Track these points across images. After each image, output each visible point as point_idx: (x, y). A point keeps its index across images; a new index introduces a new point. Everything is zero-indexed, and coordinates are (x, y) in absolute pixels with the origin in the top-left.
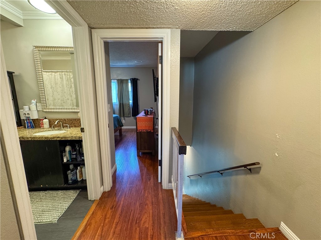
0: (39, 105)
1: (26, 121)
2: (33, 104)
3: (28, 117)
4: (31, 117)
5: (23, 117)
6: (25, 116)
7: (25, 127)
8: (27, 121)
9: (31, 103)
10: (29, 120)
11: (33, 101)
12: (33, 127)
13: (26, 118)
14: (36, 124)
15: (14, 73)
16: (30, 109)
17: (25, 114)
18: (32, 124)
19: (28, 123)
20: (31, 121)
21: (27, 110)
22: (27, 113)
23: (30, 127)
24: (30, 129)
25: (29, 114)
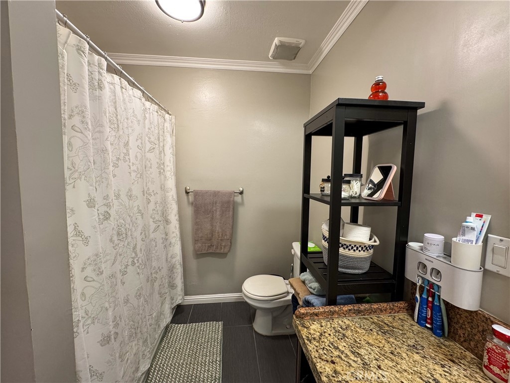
0: (501, 244)
1: (421, 296)
2: (472, 236)
3: (432, 285)
4: (442, 290)
5: (412, 274)
6: (419, 272)
7: (411, 310)
8: (425, 297)
9: (461, 229)
10: (432, 295)
11: (473, 221)
12: (443, 332)
13: (423, 283)
14: (457, 326)
15: (422, 105)
16: (447, 251)
17: (425, 266)
18: (442, 318)
19: (427, 305)
20: (439, 306)
21: (434, 255)
22: (433, 269)
23: (428, 326)
24: (426, 331)
25: (438, 272)
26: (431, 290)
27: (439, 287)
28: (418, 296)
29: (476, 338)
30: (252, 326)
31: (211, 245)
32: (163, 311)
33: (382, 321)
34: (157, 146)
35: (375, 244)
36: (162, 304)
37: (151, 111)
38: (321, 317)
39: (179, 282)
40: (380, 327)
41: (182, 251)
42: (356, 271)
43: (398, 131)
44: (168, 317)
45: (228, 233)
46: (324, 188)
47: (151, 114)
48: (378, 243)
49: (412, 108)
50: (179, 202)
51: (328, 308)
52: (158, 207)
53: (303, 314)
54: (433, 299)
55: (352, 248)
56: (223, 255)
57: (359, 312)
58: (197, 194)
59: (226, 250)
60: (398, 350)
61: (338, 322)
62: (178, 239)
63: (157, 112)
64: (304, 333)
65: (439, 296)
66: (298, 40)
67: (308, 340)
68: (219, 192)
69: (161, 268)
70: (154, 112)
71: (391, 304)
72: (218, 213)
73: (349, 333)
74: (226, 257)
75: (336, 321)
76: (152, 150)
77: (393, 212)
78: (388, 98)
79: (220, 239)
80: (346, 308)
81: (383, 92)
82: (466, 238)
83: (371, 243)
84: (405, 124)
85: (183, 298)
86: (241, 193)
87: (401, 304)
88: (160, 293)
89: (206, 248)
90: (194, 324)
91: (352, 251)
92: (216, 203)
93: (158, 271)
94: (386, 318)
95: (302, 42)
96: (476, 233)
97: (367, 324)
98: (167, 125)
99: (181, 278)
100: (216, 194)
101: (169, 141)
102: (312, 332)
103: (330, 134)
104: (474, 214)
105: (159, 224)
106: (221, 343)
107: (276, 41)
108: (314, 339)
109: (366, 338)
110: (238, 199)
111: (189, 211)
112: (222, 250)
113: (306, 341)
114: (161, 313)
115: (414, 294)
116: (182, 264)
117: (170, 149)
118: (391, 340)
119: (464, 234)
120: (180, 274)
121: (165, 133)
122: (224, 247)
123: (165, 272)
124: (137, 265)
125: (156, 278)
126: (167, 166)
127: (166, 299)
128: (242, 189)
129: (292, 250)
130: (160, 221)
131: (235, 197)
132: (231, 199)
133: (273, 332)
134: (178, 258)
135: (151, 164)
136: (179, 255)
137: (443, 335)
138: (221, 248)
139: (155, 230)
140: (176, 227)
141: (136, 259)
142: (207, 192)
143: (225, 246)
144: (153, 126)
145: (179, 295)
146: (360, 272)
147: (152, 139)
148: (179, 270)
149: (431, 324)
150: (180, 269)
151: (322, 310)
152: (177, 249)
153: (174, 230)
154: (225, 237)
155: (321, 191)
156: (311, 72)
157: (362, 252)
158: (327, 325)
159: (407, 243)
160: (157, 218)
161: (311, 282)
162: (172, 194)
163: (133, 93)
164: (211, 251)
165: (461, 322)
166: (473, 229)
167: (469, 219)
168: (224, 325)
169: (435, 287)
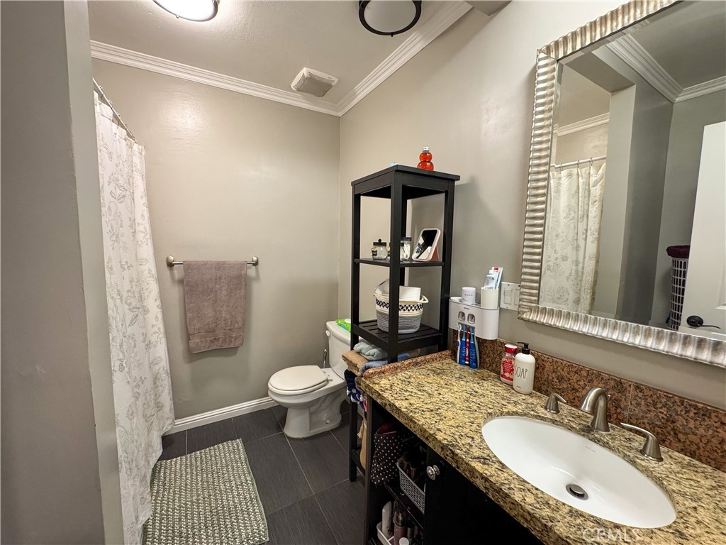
0: (508, 289)
1: (461, 340)
2: (492, 284)
3: (468, 328)
4: (476, 330)
5: (455, 324)
6: (460, 320)
7: (454, 356)
8: (464, 340)
9: (485, 280)
10: (469, 336)
11: (494, 274)
12: (477, 364)
13: (462, 329)
14: (485, 357)
15: (458, 178)
16: (478, 300)
17: (463, 314)
18: (476, 353)
19: (466, 346)
20: (474, 344)
21: (470, 304)
22: (469, 315)
23: (467, 363)
24: (466, 367)
25: (473, 316)
26: (468, 331)
27: (473, 328)
28: (459, 340)
29: (496, 360)
30: (283, 433)
31: (215, 339)
32: (151, 442)
33: (435, 367)
34: (128, 192)
35: (424, 302)
36: (149, 431)
37: (118, 137)
38: (387, 374)
39: (166, 399)
40: (435, 372)
41: (168, 353)
42: (410, 331)
43: (441, 198)
44: (158, 450)
45: (239, 319)
46: (376, 251)
47: (118, 143)
48: (427, 301)
49: (451, 179)
50: (160, 280)
51: (392, 365)
52: (134, 287)
53: (372, 373)
54: (470, 339)
55: (407, 308)
56: (232, 351)
57: (417, 364)
58: (188, 267)
59: (237, 343)
60: (450, 382)
61: (401, 375)
62: (161, 335)
63: (125, 140)
64: (376, 388)
65: (474, 336)
66: (330, 76)
67: (382, 391)
68: (224, 263)
69: (143, 379)
70: (121, 140)
71: (439, 353)
72: (224, 292)
73: (412, 380)
74: (236, 353)
75: (399, 374)
76: (122, 199)
77: (439, 270)
78: (433, 169)
79: (228, 328)
80: (406, 362)
81: (429, 162)
82: (489, 286)
83: (422, 301)
84: (446, 193)
85: (173, 421)
86: (256, 264)
87: (447, 352)
88: (144, 416)
89: (208, 344)
90: (198, 452)
91: (407, 311)
92: (220, 278)
93: (140, 383)
94: (437, 365)
95: (335, 80)
96: (495, 281)
97: (424, 371)
98: (136, 160)
99: (170, 393)
100: (220, 266)
101: (140, 185)
102: (383, 385)
103: (388, 196)
104: (493, 268)
105: (137, 313)
106: (246, 461)
107: (304, 71)
108: (387, 389)
109: (426, 380)
110: (252, 272)
111: (175, 293)
112: (232, 344)
113: (381, 392)
114: (149, 445)
115: (457, 339)
116: (169, 371)
117: (142, 198)
118: (444, 377)
119: (488, 284)
120: (167, 387)
121: (134, 173)
122: (235, 340)
123: (148, 384)
124: (126, 369)
125: (139, 393)
126: (139, 224)
127: (154, 424)
128: (255, 259)
129: (327, 331)
130: (139, 308)
131: (248, 270)
132: (243, 272)
133: (311, 431)
134: (164, 363)
135: (121, 221)
136: (164, 358)
137: (476, 367)
138: (231, 341)
139: (132, 323)
140: (157, 317)
141: (125, 361)
142: (205, 264)
143: (236, 338)
144: (121, 161)
145: (168, 419)
146: (414, 330)
147: (121, 182)
148: (166, 382)
149: (469, 361)
150: (167, 379)
151: (387, 367)
152: (161, 351)
153: (154, 323)
154: (236, 326)
155: (373, 255)
156: (340, 114)
157: (415, 311)
158: (394, 379)
159: (449, 298)
160: (133, 304)
161: (368, 350)
162: (149, 266)
163: (101, 109)
164: (215, 347)
165: (487, 352)
166: (493, 279)
167: (491, 272)
168: (244, 442)
169: (471, 330)
